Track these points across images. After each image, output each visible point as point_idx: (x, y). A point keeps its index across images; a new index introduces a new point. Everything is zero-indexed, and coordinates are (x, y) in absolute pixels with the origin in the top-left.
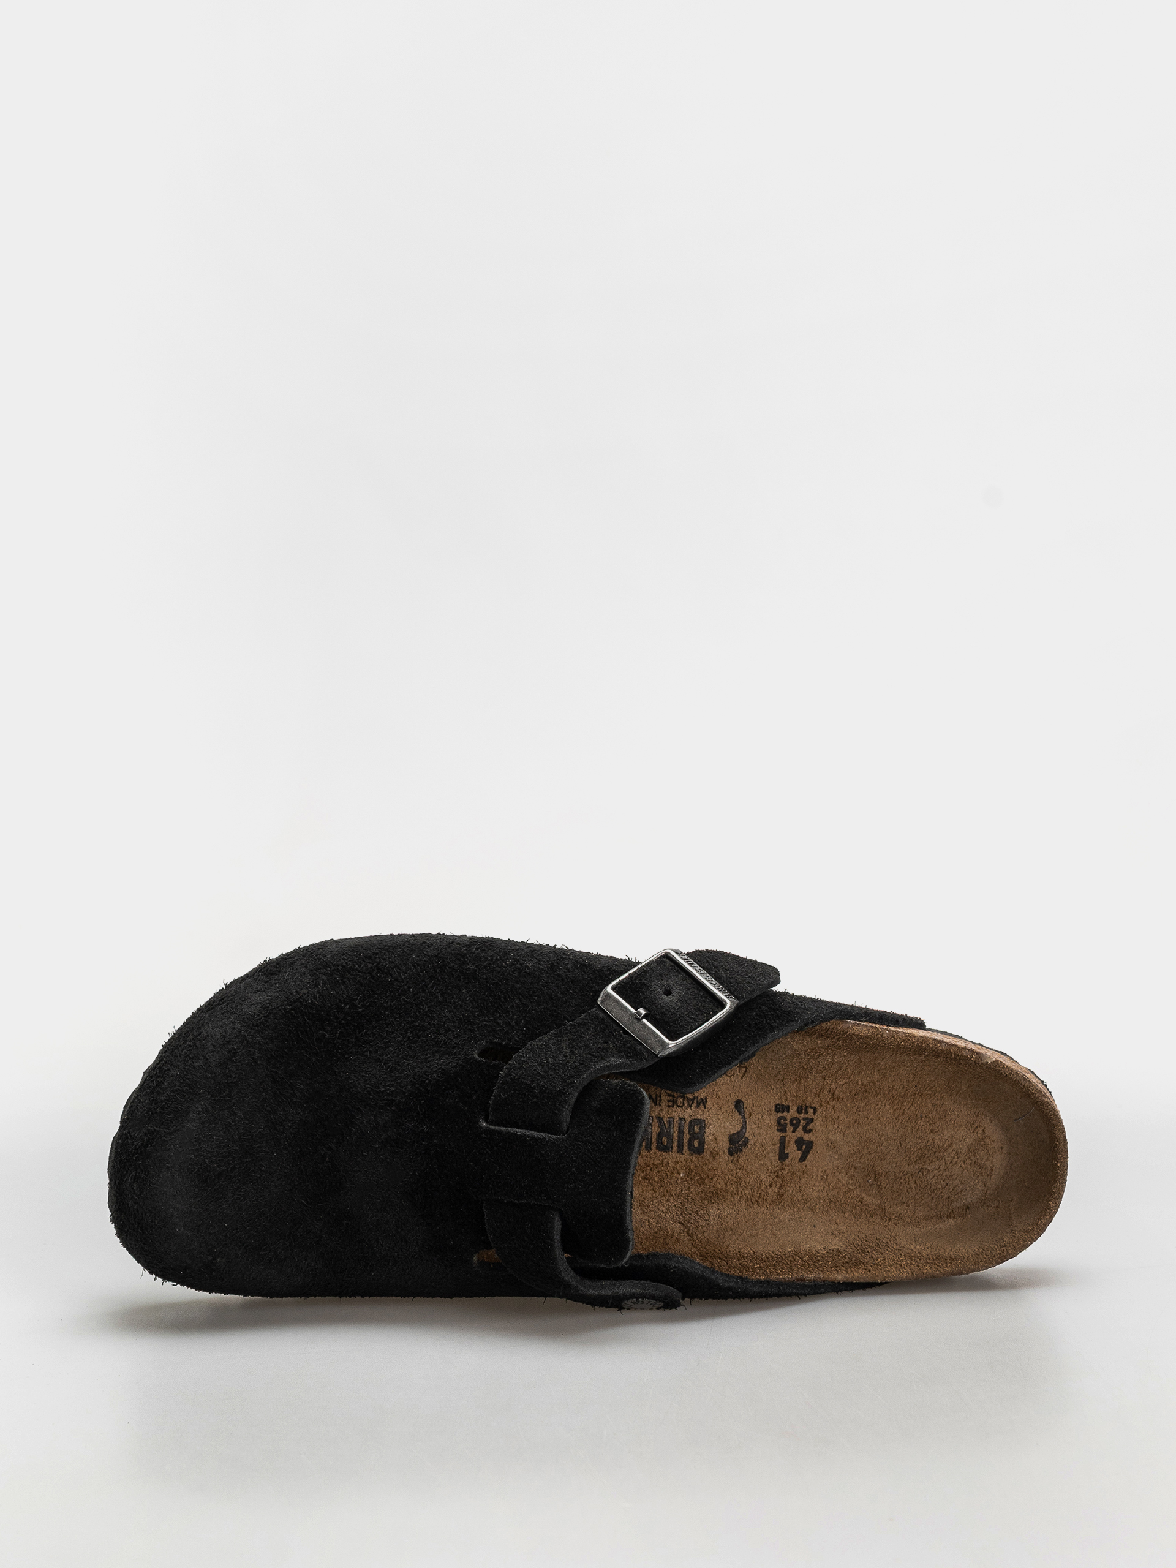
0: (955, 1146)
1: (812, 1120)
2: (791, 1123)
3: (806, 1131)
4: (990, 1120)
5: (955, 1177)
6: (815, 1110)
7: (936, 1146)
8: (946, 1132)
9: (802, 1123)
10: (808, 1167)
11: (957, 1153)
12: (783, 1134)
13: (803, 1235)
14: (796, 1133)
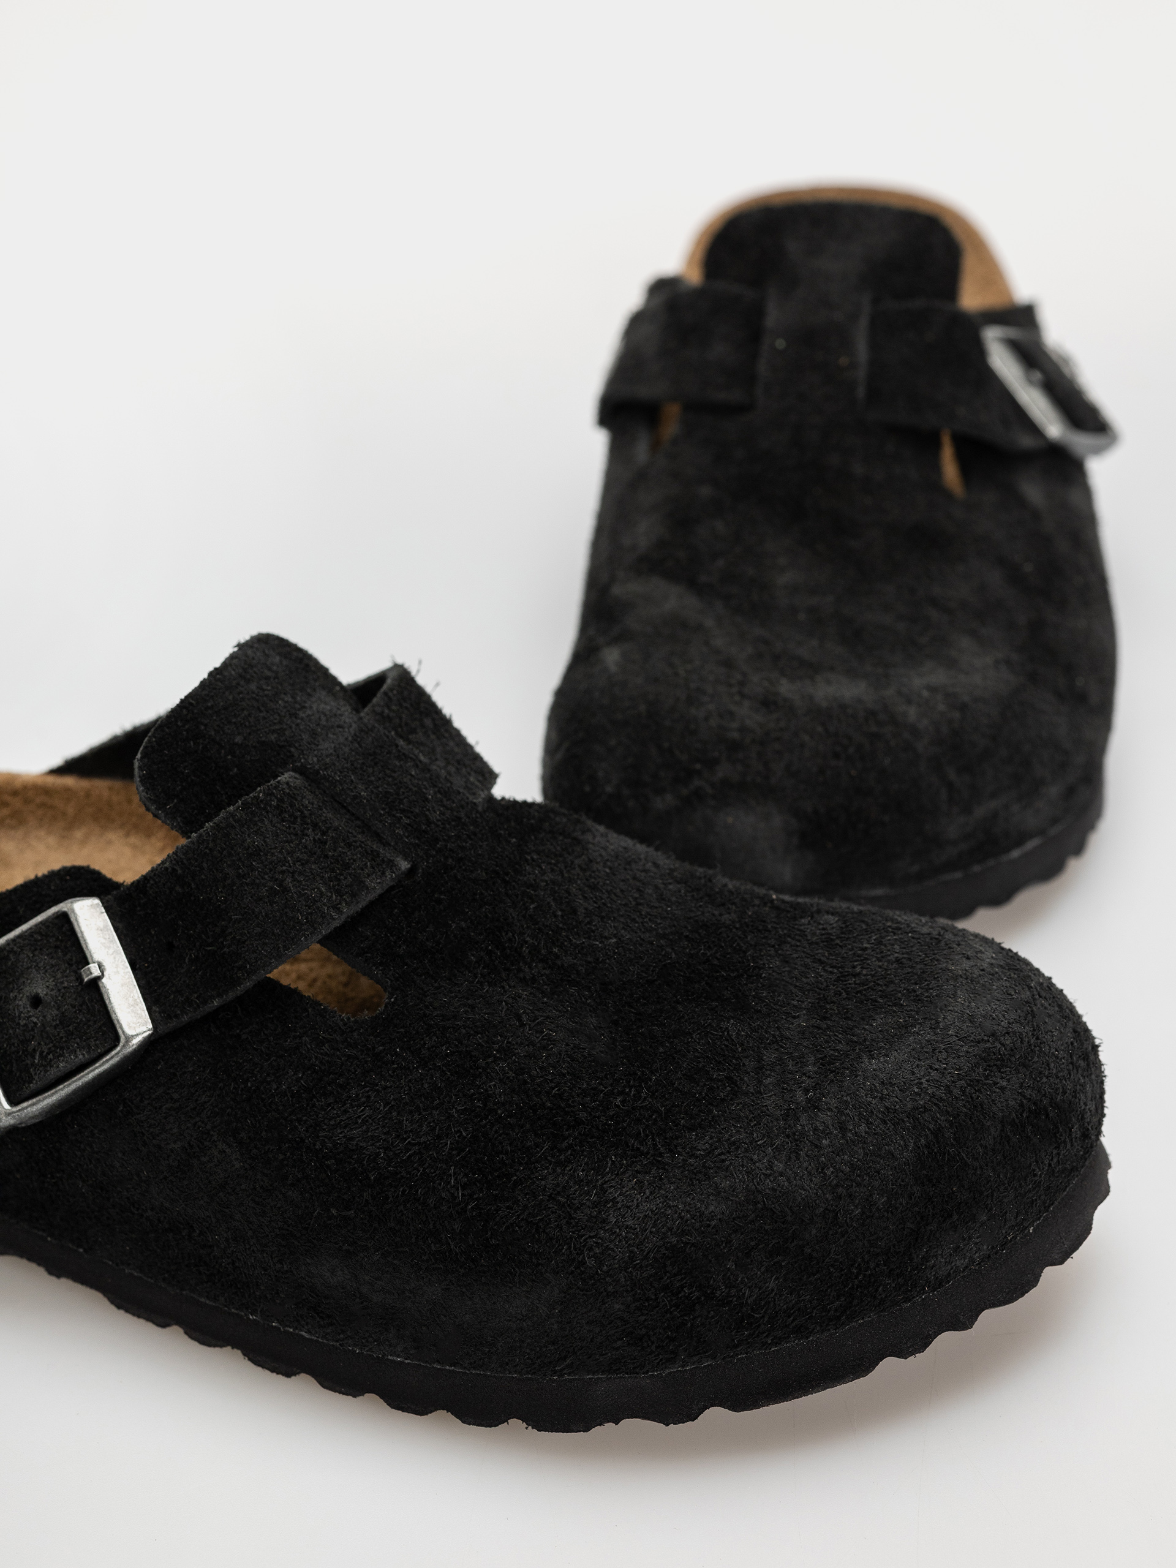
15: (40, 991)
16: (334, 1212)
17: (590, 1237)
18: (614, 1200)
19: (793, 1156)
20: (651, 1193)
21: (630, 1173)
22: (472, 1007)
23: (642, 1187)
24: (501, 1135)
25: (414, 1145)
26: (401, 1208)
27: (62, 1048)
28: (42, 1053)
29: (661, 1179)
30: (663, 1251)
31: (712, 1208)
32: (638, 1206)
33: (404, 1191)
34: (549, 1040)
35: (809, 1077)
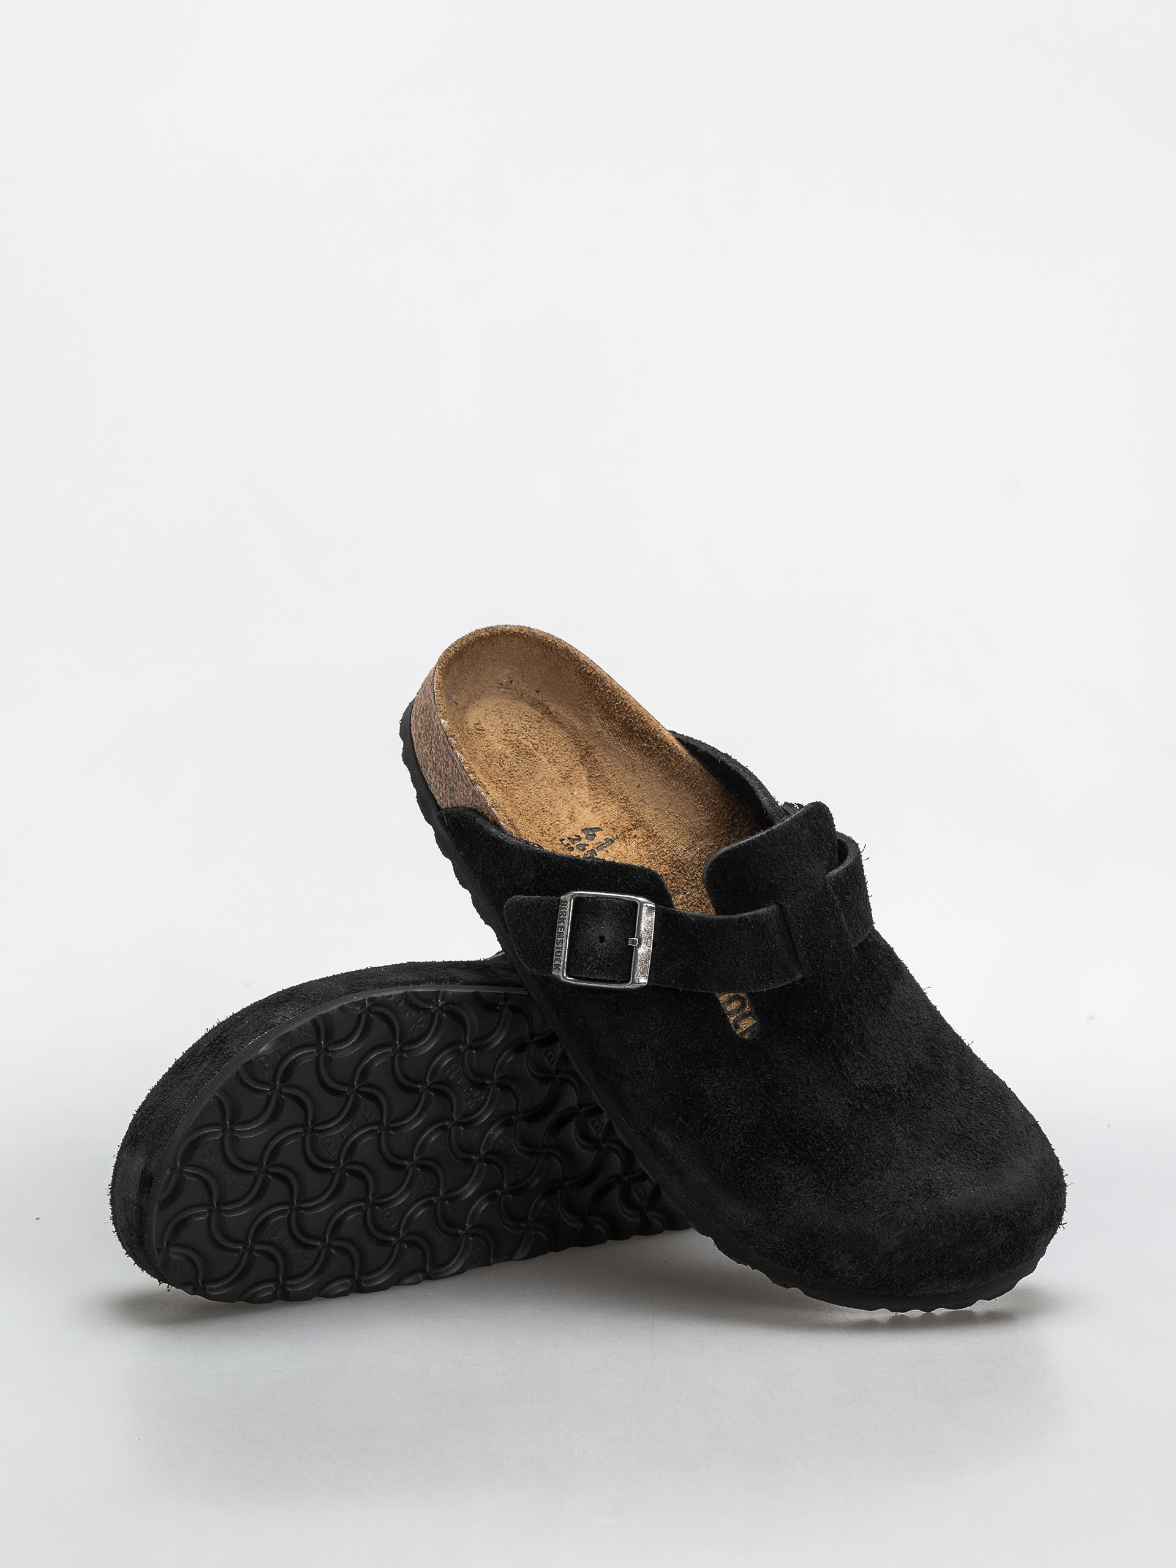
0: (503, 737)
1: (569, 838)
2: (584, 849)
3: (580, 838)
4: (466, 724)
5: (521, 725)
6: (562, 840)
7: (513, 749)
8: (500, 748)
9: (577, 843)
10: (600, 823)
11: (506, 732)
12: (596, 850)
13: (653, 786)
14: (586, 843)
15: (606, 936)
16: (680, 1118)
17: (781, 1206)
18: (800, 1198)
19: (887, 1223)
20: (817, 1204)
21: (814, 1189)
22: (791, 1063)
23: (815, 1199)
24: (770, 1133)
25: (731, 1113)
26: (709, 1137)
27: (603, 970)
28: (593, 966)
29: (825, 1201)
30: (808, 1231)
31: (839, 1227)
32: (808, 1206)
33: (715, 1131)
34: (816, 1098)
35: (916, 1188)
